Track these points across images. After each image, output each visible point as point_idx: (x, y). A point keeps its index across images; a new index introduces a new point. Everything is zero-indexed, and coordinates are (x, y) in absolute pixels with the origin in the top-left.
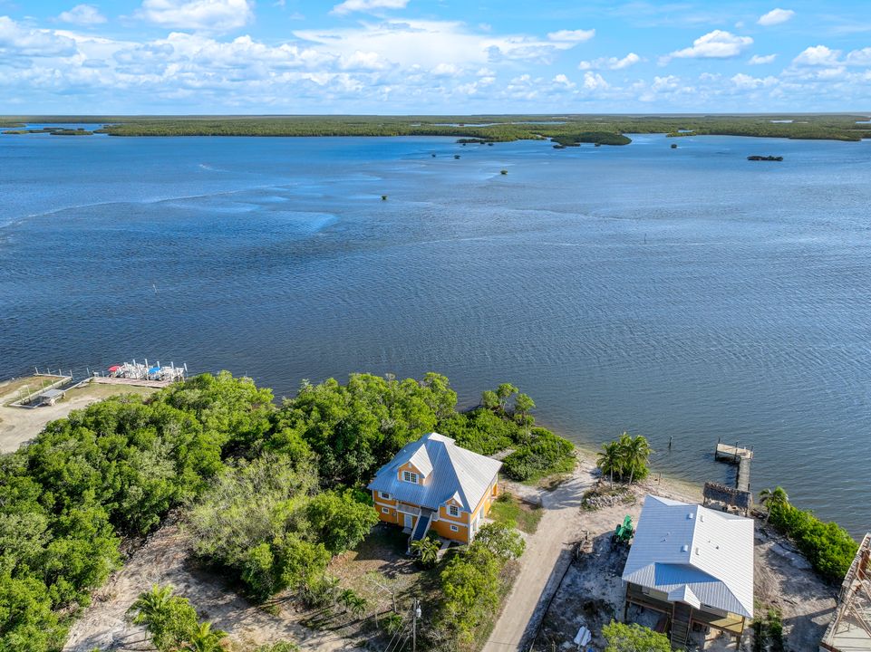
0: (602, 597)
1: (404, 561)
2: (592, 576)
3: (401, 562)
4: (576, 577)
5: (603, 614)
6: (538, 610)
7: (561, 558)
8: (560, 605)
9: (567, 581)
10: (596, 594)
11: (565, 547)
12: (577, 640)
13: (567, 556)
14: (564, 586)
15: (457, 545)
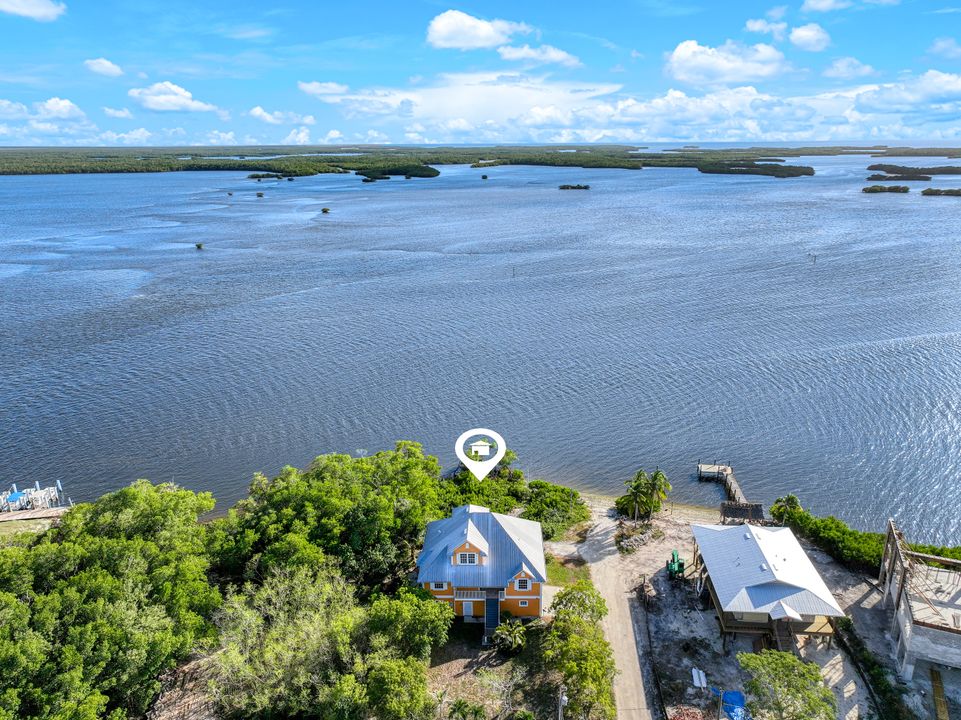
0: (692, 635)
1: (486, 653)
2: (671, 617)
3: (483, 655)
4: (657, 622)
5: (702, 651)
6: (642, 665)
7: (632, 608)
8: (660, 654)
9: (652, 628)
10: (684, 633)
11: (629, 595)
12: (697, 683)
13: (636, 604)
14: (653, 634)
15: (530, 621)
